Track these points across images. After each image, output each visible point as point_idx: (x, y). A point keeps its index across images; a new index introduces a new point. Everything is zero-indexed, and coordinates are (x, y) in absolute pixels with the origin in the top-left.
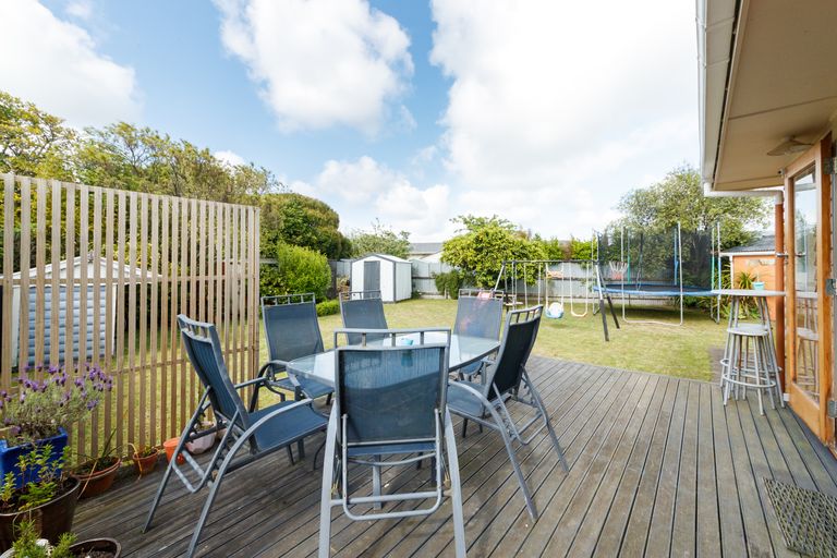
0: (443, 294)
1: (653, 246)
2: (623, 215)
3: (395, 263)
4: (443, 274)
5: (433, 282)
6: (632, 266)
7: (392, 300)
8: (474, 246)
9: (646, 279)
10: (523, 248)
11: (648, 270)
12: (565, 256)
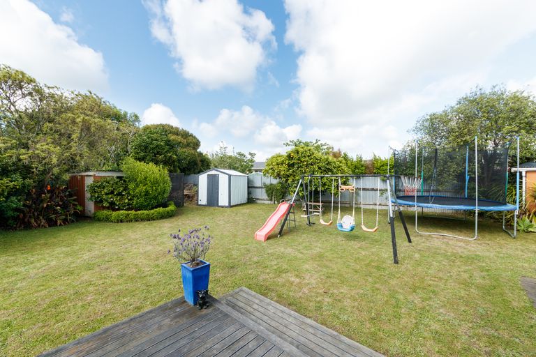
0: (271, 200)
1: (446, 162)
2: (419, 136)
3: (230, 176)
4: (271, 184)
5: (264, 190)
6: (425, 180)
7: (227, 204)
8: (287, 162)
9: (438, 191)
10: (329, 163)
11: (440, 183)
12: (367, 171)
